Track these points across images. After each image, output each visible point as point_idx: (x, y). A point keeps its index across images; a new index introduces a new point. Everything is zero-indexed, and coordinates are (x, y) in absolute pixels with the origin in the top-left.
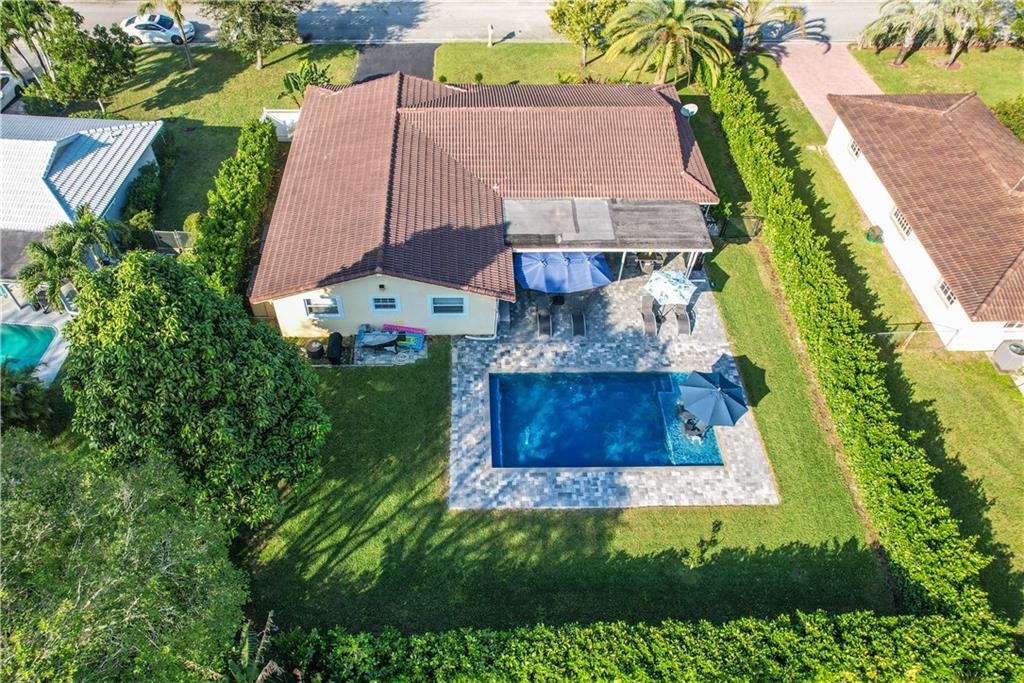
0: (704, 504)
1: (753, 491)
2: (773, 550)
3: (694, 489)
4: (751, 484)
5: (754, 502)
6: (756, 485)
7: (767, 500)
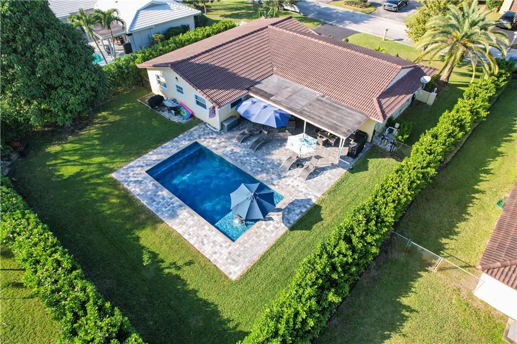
0: (199, 250)
1: (230, 264)
2: (200, 297)
3: (205, 240)
4: (234, 260)
5: (222, 269)
6: (235, 262)
7: (230, 273)
